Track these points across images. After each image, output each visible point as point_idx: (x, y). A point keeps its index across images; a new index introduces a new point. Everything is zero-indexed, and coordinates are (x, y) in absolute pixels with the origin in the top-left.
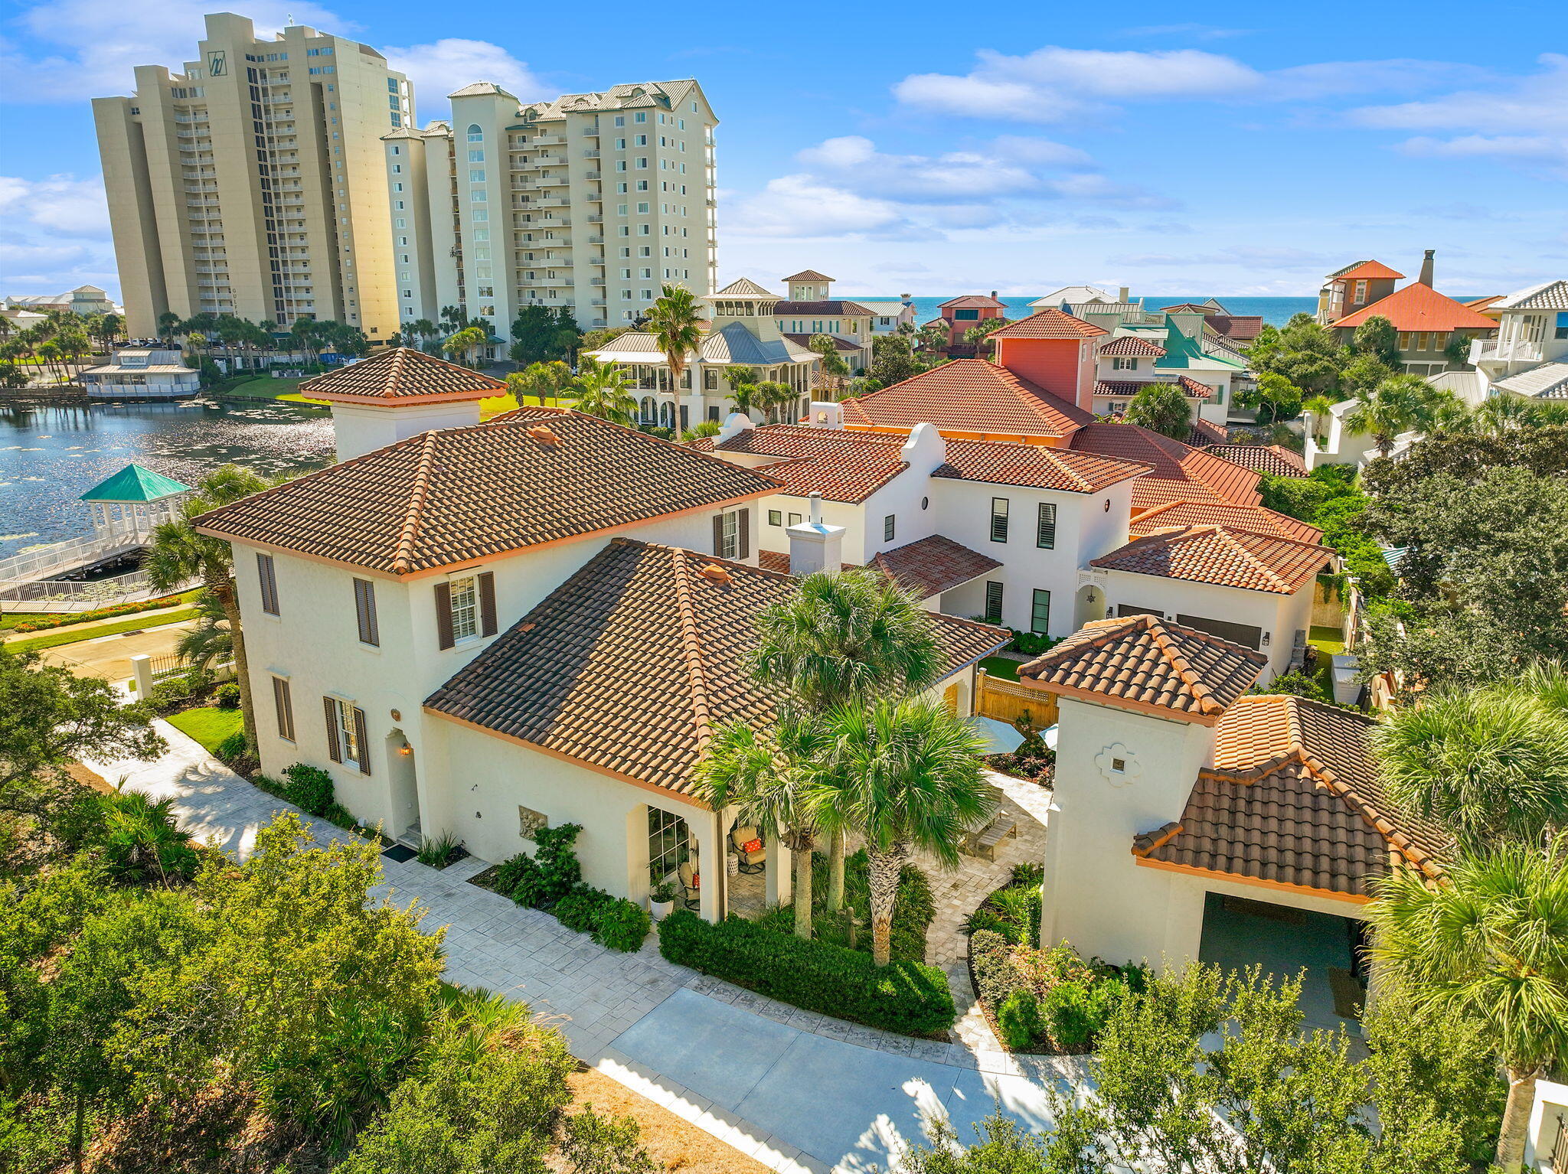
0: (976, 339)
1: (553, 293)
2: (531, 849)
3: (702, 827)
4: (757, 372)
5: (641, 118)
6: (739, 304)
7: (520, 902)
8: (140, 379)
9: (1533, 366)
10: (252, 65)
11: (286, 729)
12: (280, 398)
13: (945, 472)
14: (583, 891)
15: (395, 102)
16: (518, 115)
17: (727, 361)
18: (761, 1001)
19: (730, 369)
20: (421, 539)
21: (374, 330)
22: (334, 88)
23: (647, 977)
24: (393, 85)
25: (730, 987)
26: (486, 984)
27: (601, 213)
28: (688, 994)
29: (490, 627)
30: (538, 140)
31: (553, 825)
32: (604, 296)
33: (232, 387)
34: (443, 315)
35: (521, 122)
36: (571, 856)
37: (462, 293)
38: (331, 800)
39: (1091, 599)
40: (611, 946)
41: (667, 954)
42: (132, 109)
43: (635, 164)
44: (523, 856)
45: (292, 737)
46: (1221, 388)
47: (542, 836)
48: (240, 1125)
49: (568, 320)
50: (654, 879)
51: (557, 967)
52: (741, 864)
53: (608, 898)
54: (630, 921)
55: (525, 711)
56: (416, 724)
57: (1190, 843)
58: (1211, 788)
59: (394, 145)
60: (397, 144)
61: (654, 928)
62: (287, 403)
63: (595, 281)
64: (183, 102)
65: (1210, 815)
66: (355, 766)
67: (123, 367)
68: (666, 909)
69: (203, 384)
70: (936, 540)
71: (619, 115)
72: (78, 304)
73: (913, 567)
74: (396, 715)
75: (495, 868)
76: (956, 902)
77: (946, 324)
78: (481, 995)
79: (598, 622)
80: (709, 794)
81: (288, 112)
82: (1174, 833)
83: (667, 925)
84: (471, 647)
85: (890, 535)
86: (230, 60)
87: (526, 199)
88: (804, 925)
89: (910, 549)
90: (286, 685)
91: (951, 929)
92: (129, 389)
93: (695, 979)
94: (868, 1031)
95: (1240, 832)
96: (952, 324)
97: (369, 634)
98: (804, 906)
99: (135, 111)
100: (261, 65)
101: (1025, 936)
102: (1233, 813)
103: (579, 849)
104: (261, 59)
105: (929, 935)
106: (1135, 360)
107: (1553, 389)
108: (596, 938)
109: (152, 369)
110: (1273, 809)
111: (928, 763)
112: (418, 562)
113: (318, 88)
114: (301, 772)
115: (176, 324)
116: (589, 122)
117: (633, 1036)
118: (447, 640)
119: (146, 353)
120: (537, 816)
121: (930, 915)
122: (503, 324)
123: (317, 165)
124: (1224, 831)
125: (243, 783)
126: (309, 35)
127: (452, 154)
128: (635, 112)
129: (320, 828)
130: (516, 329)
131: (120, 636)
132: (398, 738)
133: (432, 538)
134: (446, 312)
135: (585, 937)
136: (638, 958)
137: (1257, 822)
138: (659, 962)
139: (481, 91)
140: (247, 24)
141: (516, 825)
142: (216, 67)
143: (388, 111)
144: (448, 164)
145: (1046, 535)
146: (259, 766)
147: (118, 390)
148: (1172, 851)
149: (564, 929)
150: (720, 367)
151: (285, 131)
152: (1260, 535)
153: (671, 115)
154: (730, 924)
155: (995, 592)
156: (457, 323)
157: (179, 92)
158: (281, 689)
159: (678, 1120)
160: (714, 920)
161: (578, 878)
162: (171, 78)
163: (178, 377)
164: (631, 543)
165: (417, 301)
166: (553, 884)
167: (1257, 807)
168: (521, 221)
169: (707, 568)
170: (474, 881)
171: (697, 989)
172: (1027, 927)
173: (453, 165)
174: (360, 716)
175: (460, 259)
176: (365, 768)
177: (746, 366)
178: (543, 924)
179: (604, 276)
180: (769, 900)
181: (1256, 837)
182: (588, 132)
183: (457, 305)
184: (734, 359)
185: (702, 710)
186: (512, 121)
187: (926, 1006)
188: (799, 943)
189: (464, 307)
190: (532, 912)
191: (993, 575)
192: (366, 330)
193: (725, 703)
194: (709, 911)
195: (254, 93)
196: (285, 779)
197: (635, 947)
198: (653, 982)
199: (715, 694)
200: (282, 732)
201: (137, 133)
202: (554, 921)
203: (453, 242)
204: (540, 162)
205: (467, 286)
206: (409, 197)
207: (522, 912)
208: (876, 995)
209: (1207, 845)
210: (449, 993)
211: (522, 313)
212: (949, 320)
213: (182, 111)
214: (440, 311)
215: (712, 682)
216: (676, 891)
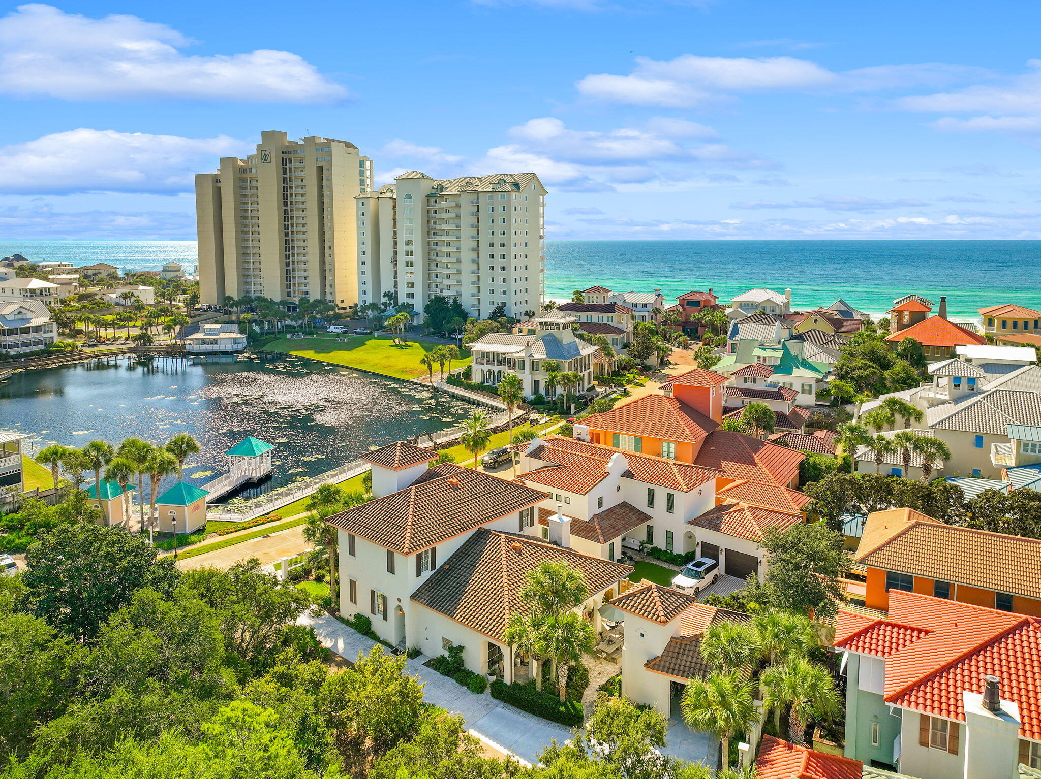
0: (698, 319)
1: (449, 287)
2: (446, 654)
3: (505, 650)
4: (560, 364)
5: (503, 197)
6: (552, 324)
7: (442, 674)
8: (215, 342)
9: (944, 402)
10: (284, 156)
11: (353, 599)
12: (293, 353)
13: (628, 474)
14: (464, 670)
15: (362, 173)
16: (433, 188)
17: (544, 357)
18: (523, 713)
19: (546, 362)
20: (413, 539)
21: (342, 301)
22: (330, 169)
23: (486, 703)
24: (362, 164)
25: (513, 707)
26: (434, 702)
27: (478, 246)
28: (499, 709)
29: (433, 567)
30: (444, 204)
31: (455, 645)
32: (479, 292)
33: (265, 344)
34: (384, 296)
35: (435, 191)
36: (461, 657)
37: (396, 283)
38: (370, 629)
39: (690, 537)
40: (473, 691)
41: (493, 695)
42: (216, 180)
43: (499, 221)
44: (443, 656)
45: (355, 603)
46: (811, 386)
47: (451, 649)
48: (363, 742)
49: (457, 306)
50: (489, 667)
51: (456, 698)
52: (521, 662)
53: (473, 674)
54: (480, 682)
55: (446, 604)
56: (407, 605)
57: (662, 664)
58: (673, 644)
59: (361, 200)
60: (363, 200)
61: (489, 685)
62: (296, 357)
63: (473, 283)
64: (244, 175)
65: (671, 654)
66: (380, 617)
67: (206, 334)
68: (493, 678)
69: (248, 343)
70: (624, 505)
71: (491, 194)
72: (165, 273)
73: (609, 522)
74: (399, 600)
75: (432, 659)
76: (598, 680)
77: (681, 309)
78: (433, 705)
79: (472, 568)
80: (507, 641)
81: (302, 180)
82: (658, 660)
83: (493, 684)
84: (427, 574)
85: (600, 504)
86: (273, 154)
87: (435, 234)
88: (539, 687)
89: (610, 510)
90: (355, 583)
91: (594, 690)
92: (209, 348)
93: (501, 705)
94: (557, 724)
95: (679, 660)
96: (684, 309)
97: (391, 569)
98: (539, 681)
99: (218, 181)
100: (290, 156)
101: (616, 694)
102: (678, 653)
103: (464, 655)
104: (290, 153)
105: (585, 692)
106: (755, 379)
107: (939, 423)
108: (468, 688)
109: (222, 335)
110: (691, 653)
111: (572, 635)
112: (412, 549)
113: (320, 169)
114: (359, 617)
115: (231, 302)
116: (474, 197)
117: (480, 722)
118: (419, 574)
119: (219, 326)
120: (449, 641)
121: (587, 685)
122: (419, 304)
123: (317, 217)
124: (674, 660)
125: (333, 619)
126: (317, 141)
127: (394, 206)
128: (499, 194)
129: (366, 640)
130: (427, 309)
131: (261, 538)
132: (400, 608)
133: (416, 537)
134: (386, 295)
135: (465, 688)
136: (483, 696)
137: (685, 657)
138: (490, 697)
139: (413, 176)
140: (284, 134)
141: (441, 644)
142: (265, 158)
143: (358, 178)
144: (392, 213)
145: (670, 507)
146: (339, 611)
147: (203, 348)
148: (656, 666)
149: (457, 684)
150: (541, 360)
151: (300, 191)
152: (766, 510)
153: (520, 194)
154: (515, 685)
155: (650, 531)
156: (392, 302)
157: (243, 170)
158: (353, 584)
159: (493, 748)
160: (509, 683)
161: (463, 665)
162: (240, 163)
163: (235, 341)
164: (486, 530)
165: (369, 288)
166: (454, 667)
167: (686, 652)
168: (432, 246)
169: (514, 544)
170: (425, 664)
171: (502, 708)
172: (618, 690)
173: (395, 213)
174: (384, 599)
175: (396, 264)
176: (385, 618)
177: (553, 361)
178: (450, 682)
179: (479, 281)
180: (530, 676)
181: (683, 662)
182: (473, 202)
183: (392, 291)
184: (549, 355)
185: (507, 608)
186: (429, 191)
187: (574, 716)
188: (537, 693)
189: (396, 292)
190: (446, 677)
191: (649, 523)
192: (338, 302)
193: (516, 604)
194: (507, 680)
195: (284, 171)
196: (352, 619)
197: (482, 692)
198: (488, 705)
199: (512, 601)
200: (351, 600)
201: (218, 192)
202: (454, 681)
203: (392, 255)
204: (445, 216)
205: (399, 280)
206: (368, 229)
207: (442, 677)
208: (559, 712)
209: (667, 664)
210: (424, 705)
211: (431, 301)
212: (682, 306)
213: (244, 180)
214: (382, 294)
215: (512, 596)
216: (497, 671)
